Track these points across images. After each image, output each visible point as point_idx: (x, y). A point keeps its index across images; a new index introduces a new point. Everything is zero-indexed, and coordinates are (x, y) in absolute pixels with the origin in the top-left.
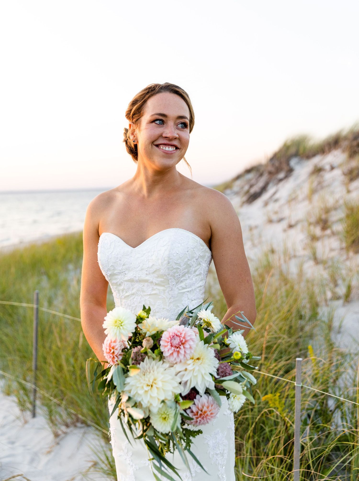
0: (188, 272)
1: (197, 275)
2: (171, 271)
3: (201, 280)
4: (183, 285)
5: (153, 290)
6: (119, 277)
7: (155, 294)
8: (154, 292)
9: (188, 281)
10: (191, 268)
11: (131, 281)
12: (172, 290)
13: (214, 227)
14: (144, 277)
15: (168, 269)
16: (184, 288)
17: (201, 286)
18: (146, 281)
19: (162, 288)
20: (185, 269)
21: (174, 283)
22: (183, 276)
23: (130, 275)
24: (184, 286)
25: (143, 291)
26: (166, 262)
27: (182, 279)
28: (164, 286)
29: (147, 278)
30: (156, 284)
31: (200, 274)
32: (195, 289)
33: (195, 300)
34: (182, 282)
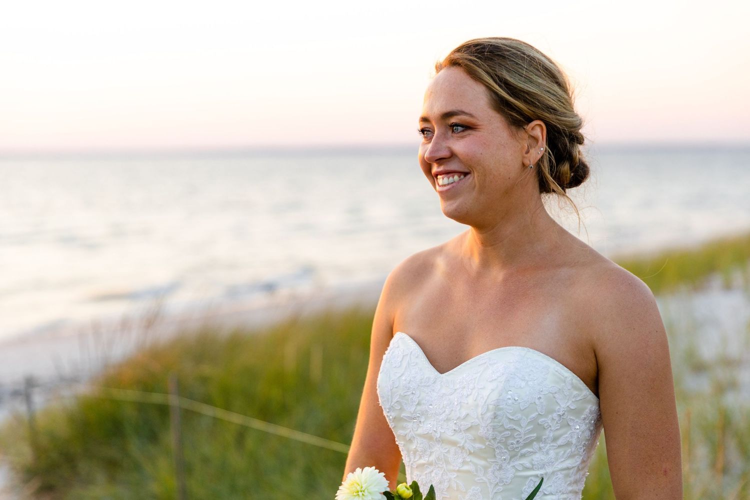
0: (538, 439)
1: (560, 446)
2: (501, 432)
3: (571, 456)
4: (525, 462)
5: (464, 463)
6: (410, 425)
7: (468, 472)
8: (466, 468)
9: (537, 457)
10: (547, 432)
11: (428, 437)
12: (501, 468)
13: (602, 353)
14: (450, 435)
15: (494, 428)
16: (527, 469)
17: (568, 469)
18: (454, 443)
19: (483, 463)
20: (531, 432)
21: (507, 456)
22: (529, 443)
23: (427, 426)
24: (528, 465)
25: (447, 462)
26: (490, 414)
27: (524, 451)
28: (485, 459)
29: (455, 438)
30: (470, 453)
31: (568, 444)
32: (553, 473)
33: (551, 494)
34: (523, 456)
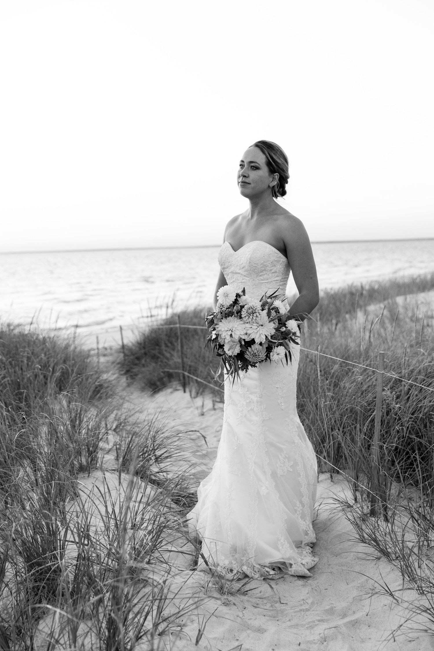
0: (265, 270)
1: (273, 273)
2: (252, 268)
3: (277, 276)
4: (262, 278)
5: (243, 279)
6: (227, 270)
7: (244, 282)
8: (243, 281)
9: (265, 276)
10: (268, 268)
11: (232, 272)
12: (254, 280)
13: (286, 241)
14: (238, 271)
15: (250, 266)
16: (263, 280)
17: (277, 280)
18: (239, 273)
19: (248, 278)
20: (262, 267)
21: (255, 276)
22: (262, 271)
23: (232, 269)
24: (263, 279)
25: (238, 280)
26: (248, 262)
27: (260, 274)
28: (248, 277)
29: (239, 271)
30: (244, 276)
31: (275, 272)
32: (271, 281)
33: (271, 288)
34: (261, 276)
